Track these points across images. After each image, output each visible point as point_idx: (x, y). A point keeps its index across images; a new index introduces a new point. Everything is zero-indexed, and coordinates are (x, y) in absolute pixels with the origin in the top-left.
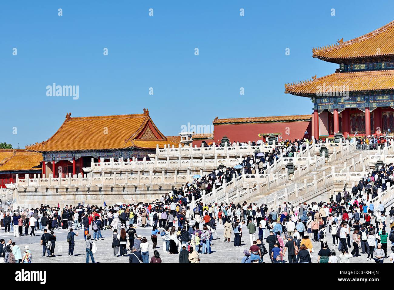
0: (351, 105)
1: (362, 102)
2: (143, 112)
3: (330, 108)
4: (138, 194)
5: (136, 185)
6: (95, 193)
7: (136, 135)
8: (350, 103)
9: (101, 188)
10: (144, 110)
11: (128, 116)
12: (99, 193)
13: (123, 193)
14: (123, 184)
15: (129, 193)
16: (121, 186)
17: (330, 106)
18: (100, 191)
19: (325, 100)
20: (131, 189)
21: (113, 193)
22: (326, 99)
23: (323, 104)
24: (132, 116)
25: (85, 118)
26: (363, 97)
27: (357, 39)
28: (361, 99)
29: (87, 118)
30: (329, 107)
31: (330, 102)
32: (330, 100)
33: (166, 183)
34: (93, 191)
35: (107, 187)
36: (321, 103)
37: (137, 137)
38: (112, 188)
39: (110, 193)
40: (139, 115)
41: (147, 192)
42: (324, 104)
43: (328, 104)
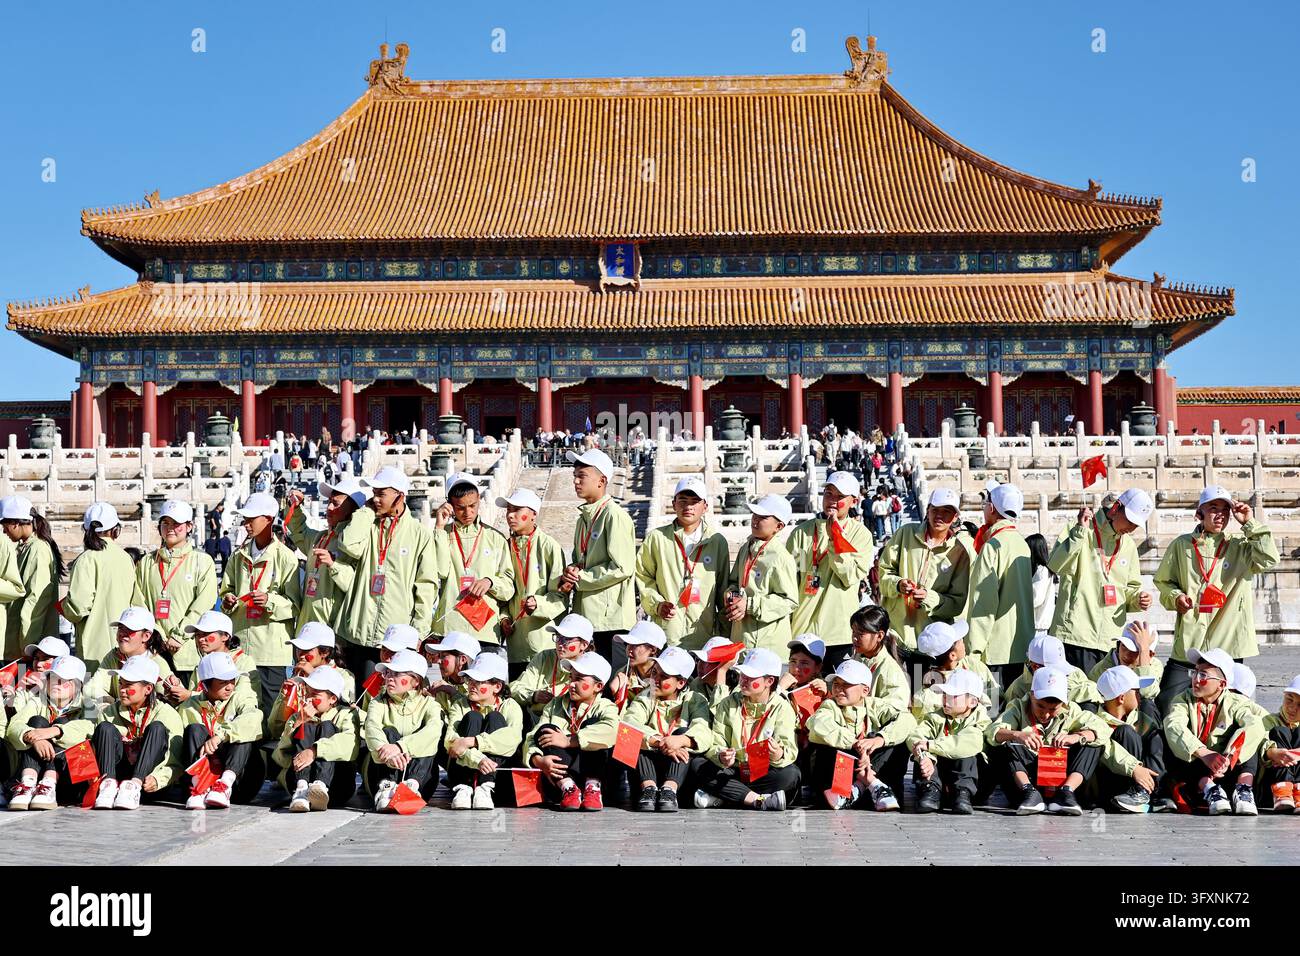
0: (198, 373)
1: (232, 366)
3: (131, 378)
8: (195, 366)
17: (132, 373)
19: (117, 357)
22: (120, 354)
23: (109, 368)
26: (238, 352)
27: (195, 197)
28: (230, 357)
30: (128, 375)
31: (131, 363)
32: (132, 355)
36: (104, 363)
42: (114, 367)
43: (126, 367)
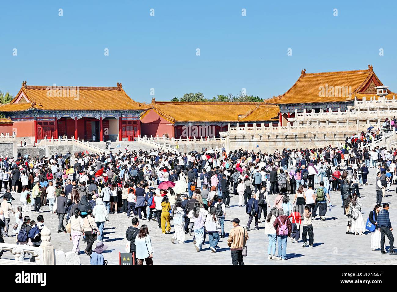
2: (368, 68)
4: (327, 141)
5: (325, 133)
6: (291, 140)
7: (360, 89)
9: (296, 135)
10: (369, 66)
11: (355, 71)
12: (295, 140)
13: (314, 140)
14: (314, 132)
15: (319, 139)
16: (312, 134)
18: (295, 138)
20: (321, 136)
21: (306, 140)
24: (358, 71)
25: (317, 74)
29: (320, 74)
33: (350, 131)
34: (289, 138)
35: (301, 134)
37: (361, 91)
38: (305, 135)
39: (304, 140)
40: (364, 71)
41: (334, 139)
